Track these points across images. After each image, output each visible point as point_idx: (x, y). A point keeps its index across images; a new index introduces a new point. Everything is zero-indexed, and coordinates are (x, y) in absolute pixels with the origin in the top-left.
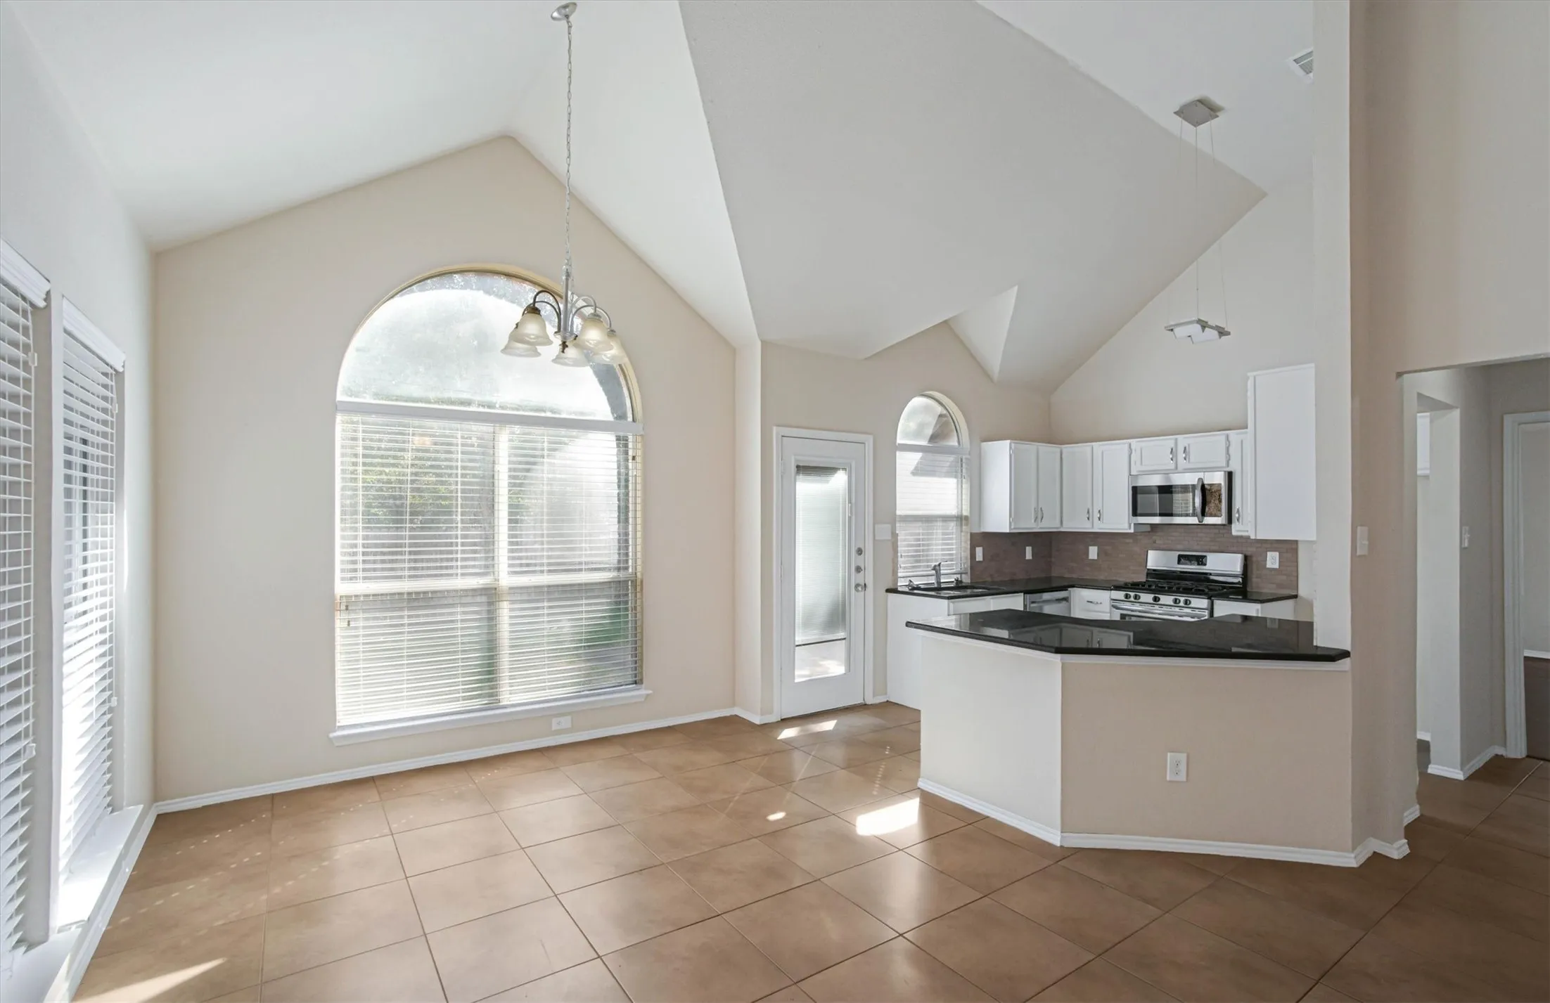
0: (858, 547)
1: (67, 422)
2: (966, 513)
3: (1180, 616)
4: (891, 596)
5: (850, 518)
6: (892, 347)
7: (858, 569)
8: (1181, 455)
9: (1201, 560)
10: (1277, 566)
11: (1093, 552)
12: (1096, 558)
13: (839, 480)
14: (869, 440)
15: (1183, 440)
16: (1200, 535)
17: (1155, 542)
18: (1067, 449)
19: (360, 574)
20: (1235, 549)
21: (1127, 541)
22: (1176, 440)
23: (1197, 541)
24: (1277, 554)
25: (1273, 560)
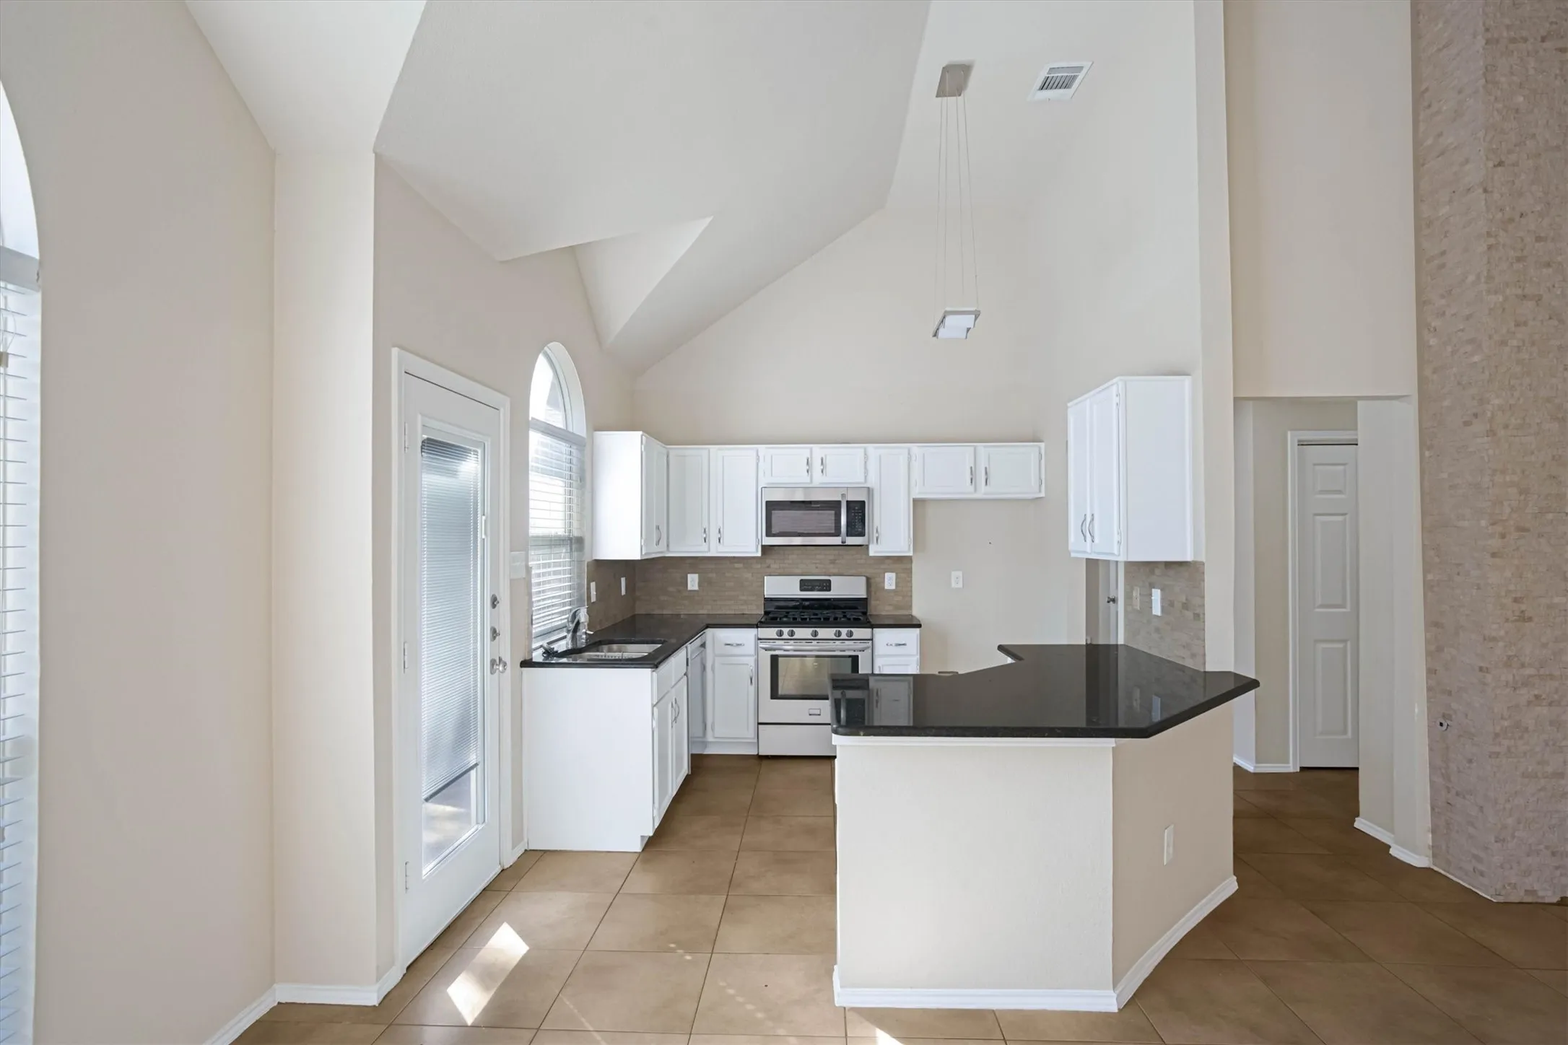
0: (493, 593)
2: (576, 533)
3: (841, 651)
4: (526, 670)
5: (484, 542)
8: (817, 466)
9: (826, 586)
10: (893, 587)
11: (693, 581)
12: (696, 588)
15: (818, 451)
16: (818, 557)
17: (769, 567)
18: (675, 451)
20: (853, 571)
21: (737, 565)
22: (811, 449)
23: (816, 563)
24: (893, 575)
25: (890, 581)
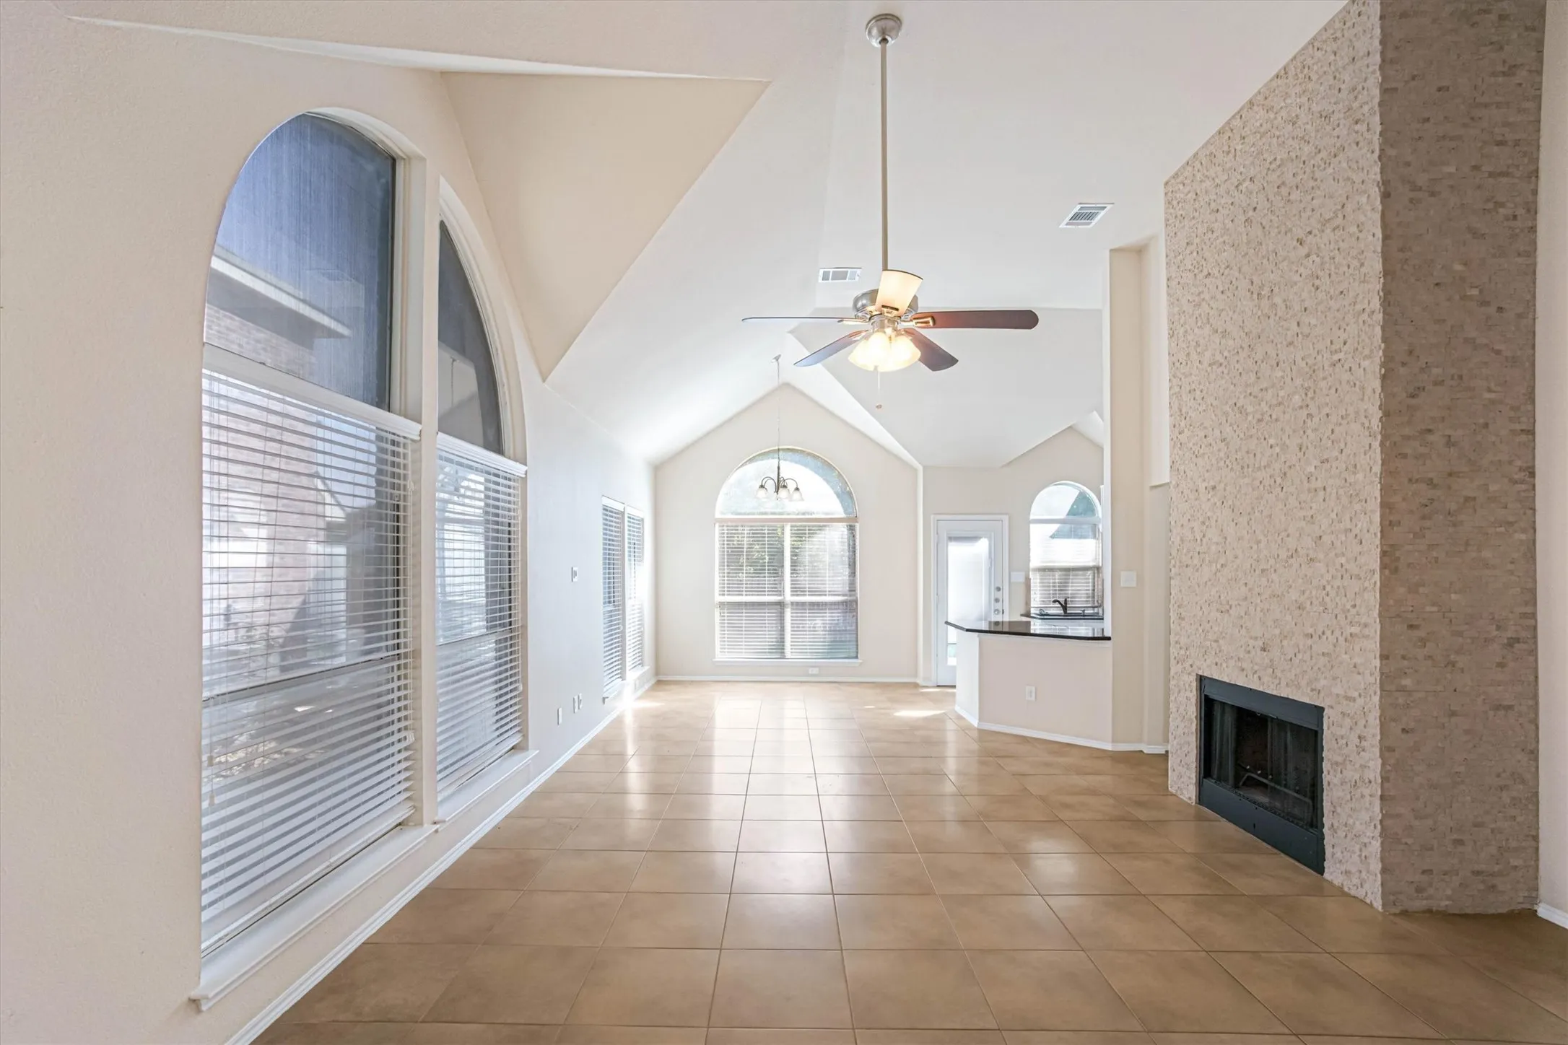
0: (997, 586)
1: (629, 530)
5: (990, 569)
6: (1031, 450)
7: (997, 600)
13: (982, 546)
14: (1006, 518)
19: (726, 593)
